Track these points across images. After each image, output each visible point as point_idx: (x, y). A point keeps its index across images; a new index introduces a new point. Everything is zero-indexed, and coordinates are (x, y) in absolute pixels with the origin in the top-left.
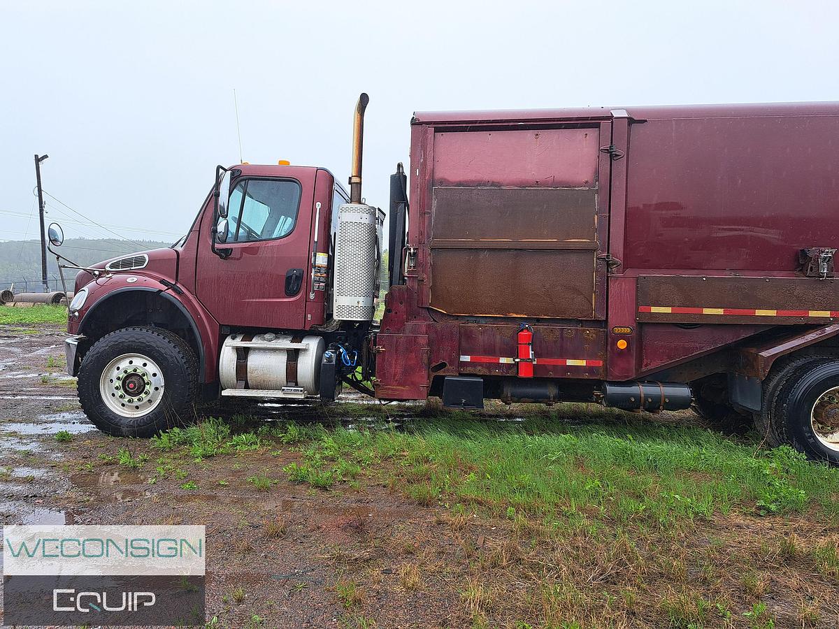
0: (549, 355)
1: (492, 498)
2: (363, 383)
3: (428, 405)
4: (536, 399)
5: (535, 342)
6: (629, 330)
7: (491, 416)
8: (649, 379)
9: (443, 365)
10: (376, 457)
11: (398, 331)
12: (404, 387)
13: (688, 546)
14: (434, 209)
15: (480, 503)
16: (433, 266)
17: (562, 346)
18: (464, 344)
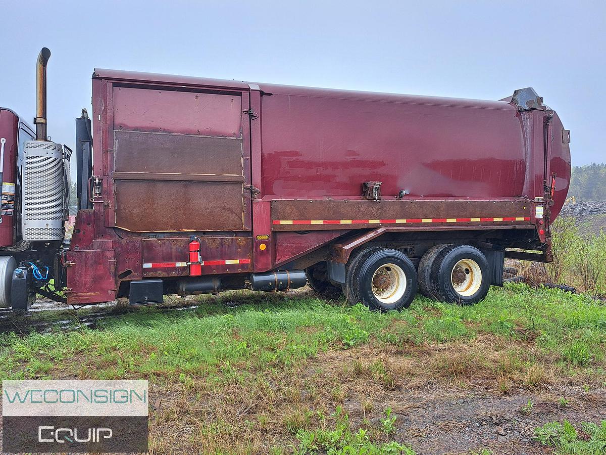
0: (213, 257)
1: (168, 370)
2: (56, 293)
3: (119, 304)
4: (204, 291)
5: (201, 249)
6: (267, 237)
7: (171, 307)
8: (281, 269)
9: (129, 272)
10: (69, 353)
11: (87, 247)
12: (94, 292)
13: (302, 377)
14: (115, 148)
15: (158, 375)
16: (117, 194)
17: (222, 251)
18: (146, 254)
